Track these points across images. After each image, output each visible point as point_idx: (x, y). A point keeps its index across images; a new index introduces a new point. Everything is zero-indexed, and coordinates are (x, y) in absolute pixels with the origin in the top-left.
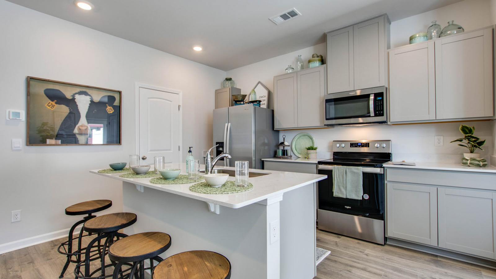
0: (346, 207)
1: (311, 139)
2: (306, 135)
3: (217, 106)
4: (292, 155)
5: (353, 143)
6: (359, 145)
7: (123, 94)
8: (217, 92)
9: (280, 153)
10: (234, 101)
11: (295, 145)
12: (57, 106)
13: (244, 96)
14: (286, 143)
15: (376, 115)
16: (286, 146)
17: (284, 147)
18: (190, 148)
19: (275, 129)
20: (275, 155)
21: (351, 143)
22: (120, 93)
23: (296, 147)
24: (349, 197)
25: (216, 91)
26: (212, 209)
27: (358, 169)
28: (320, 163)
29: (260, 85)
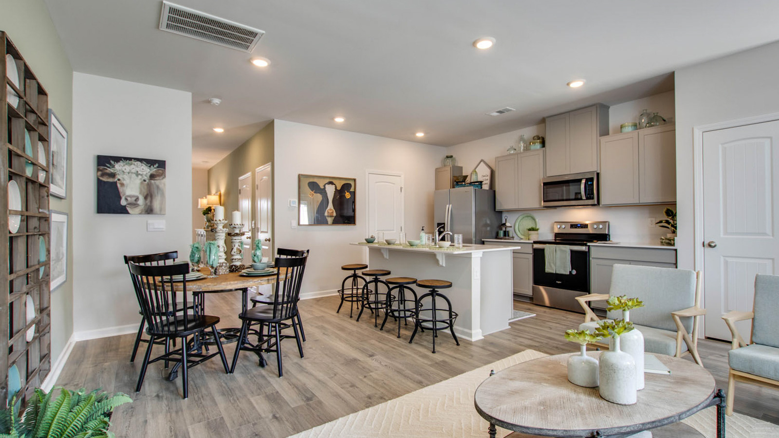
0: (557, 282)
1: (534, 219)
2: (529, 216)
3: (437, 187)
4: (514, 236)
5: (573, 225)
6: (579, 226)
7: (357, 181)
8: (437, 171)
9: (501, 233)
10: (455, 181)
11: (518, 226)
12: (315, 194)
13: (466, 177)
14: (508, 224)
15: (587, 198)
16: (508, 227)
17: (506, 228)
18: (423, 227)
19: (496, 210)
20: (497, 237)
21: (571, 225)
22: (355, 180)
23: (519, 227)
24: (558, 272)
25: (437, 169)
26: (441, 263)
27: (565, 247)
28: (535, 242)
29: (482, 163)
